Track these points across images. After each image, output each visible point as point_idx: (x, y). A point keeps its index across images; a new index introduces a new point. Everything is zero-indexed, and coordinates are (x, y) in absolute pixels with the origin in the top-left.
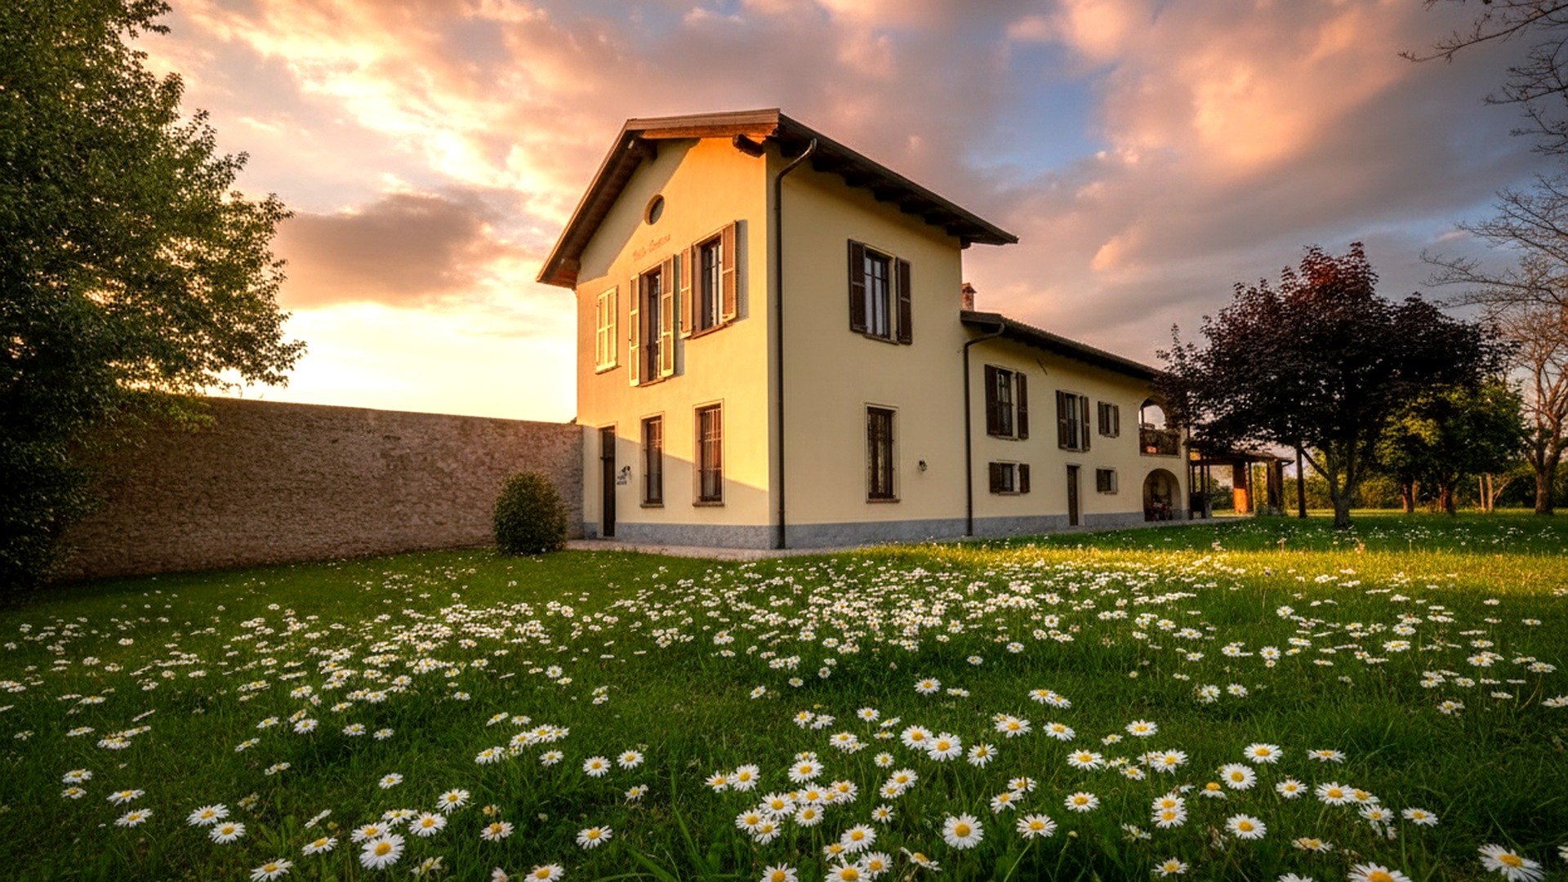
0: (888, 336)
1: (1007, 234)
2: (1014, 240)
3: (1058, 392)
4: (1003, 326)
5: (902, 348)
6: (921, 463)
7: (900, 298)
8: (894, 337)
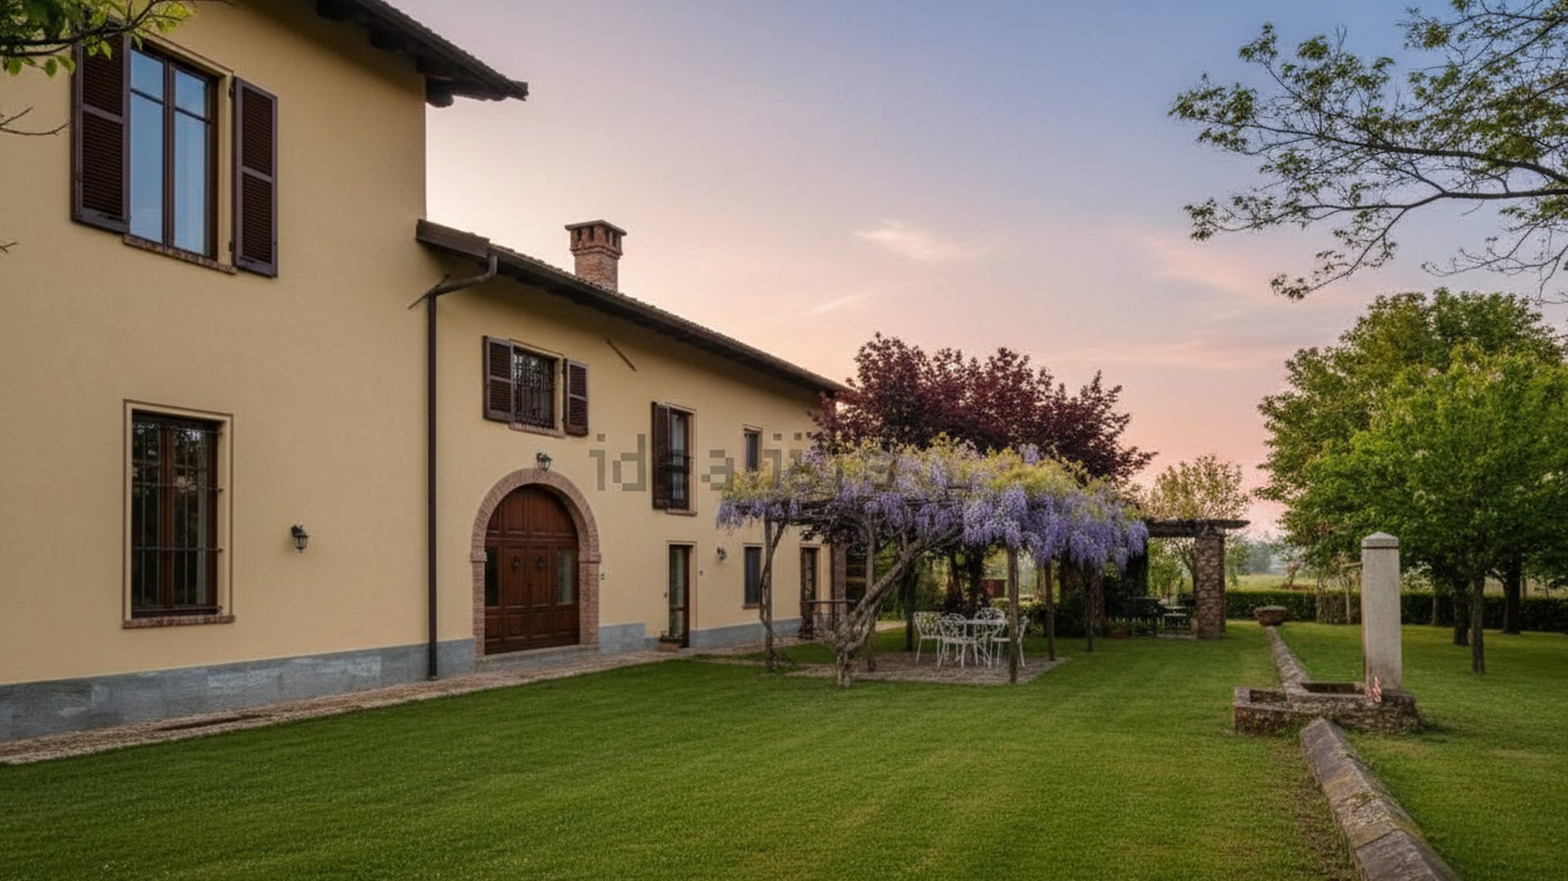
0: (212, 252)
1: (502, 78)
2: (519, 91)
3: (654, 404)
4: (495, 260)
5: (246, 284)
6: (297, 533)
7: (241, 170)
8: (225, 257)
